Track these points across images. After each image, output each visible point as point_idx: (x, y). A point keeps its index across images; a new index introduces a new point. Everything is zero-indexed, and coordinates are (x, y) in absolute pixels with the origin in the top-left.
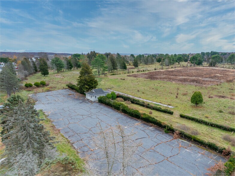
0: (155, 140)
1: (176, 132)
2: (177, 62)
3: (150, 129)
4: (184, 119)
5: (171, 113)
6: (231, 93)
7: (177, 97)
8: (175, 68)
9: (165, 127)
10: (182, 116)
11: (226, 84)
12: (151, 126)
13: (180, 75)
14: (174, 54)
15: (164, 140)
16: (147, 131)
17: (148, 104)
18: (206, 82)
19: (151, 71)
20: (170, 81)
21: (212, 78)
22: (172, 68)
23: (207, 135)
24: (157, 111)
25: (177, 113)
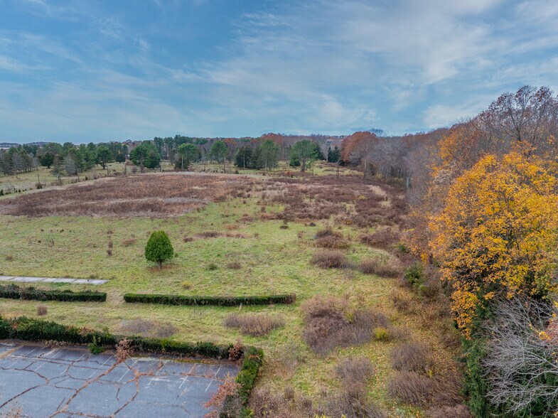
0: (67, 382)
1: (121, 342)
2: (97, 163)
3: (47, 359)
4: (136, 305)
5: (100, 298)
6: (227, 225)
7: (110, 253)
8: (95, 178)
9: (89, 339)
10: (130, 299)
11: (215, 206)
12: (49, 348)
13: (109, 197)
14: (87, 143)
15: (94, 375)
16: (38, 367)
17: (31, 289)
18: (174, 208)
19: (27, 193)
20: (86, 213)
21: (185, 195)
22: (87, 179)
23: (193, 327)
24: (61, 300)
25: (116, 296)
